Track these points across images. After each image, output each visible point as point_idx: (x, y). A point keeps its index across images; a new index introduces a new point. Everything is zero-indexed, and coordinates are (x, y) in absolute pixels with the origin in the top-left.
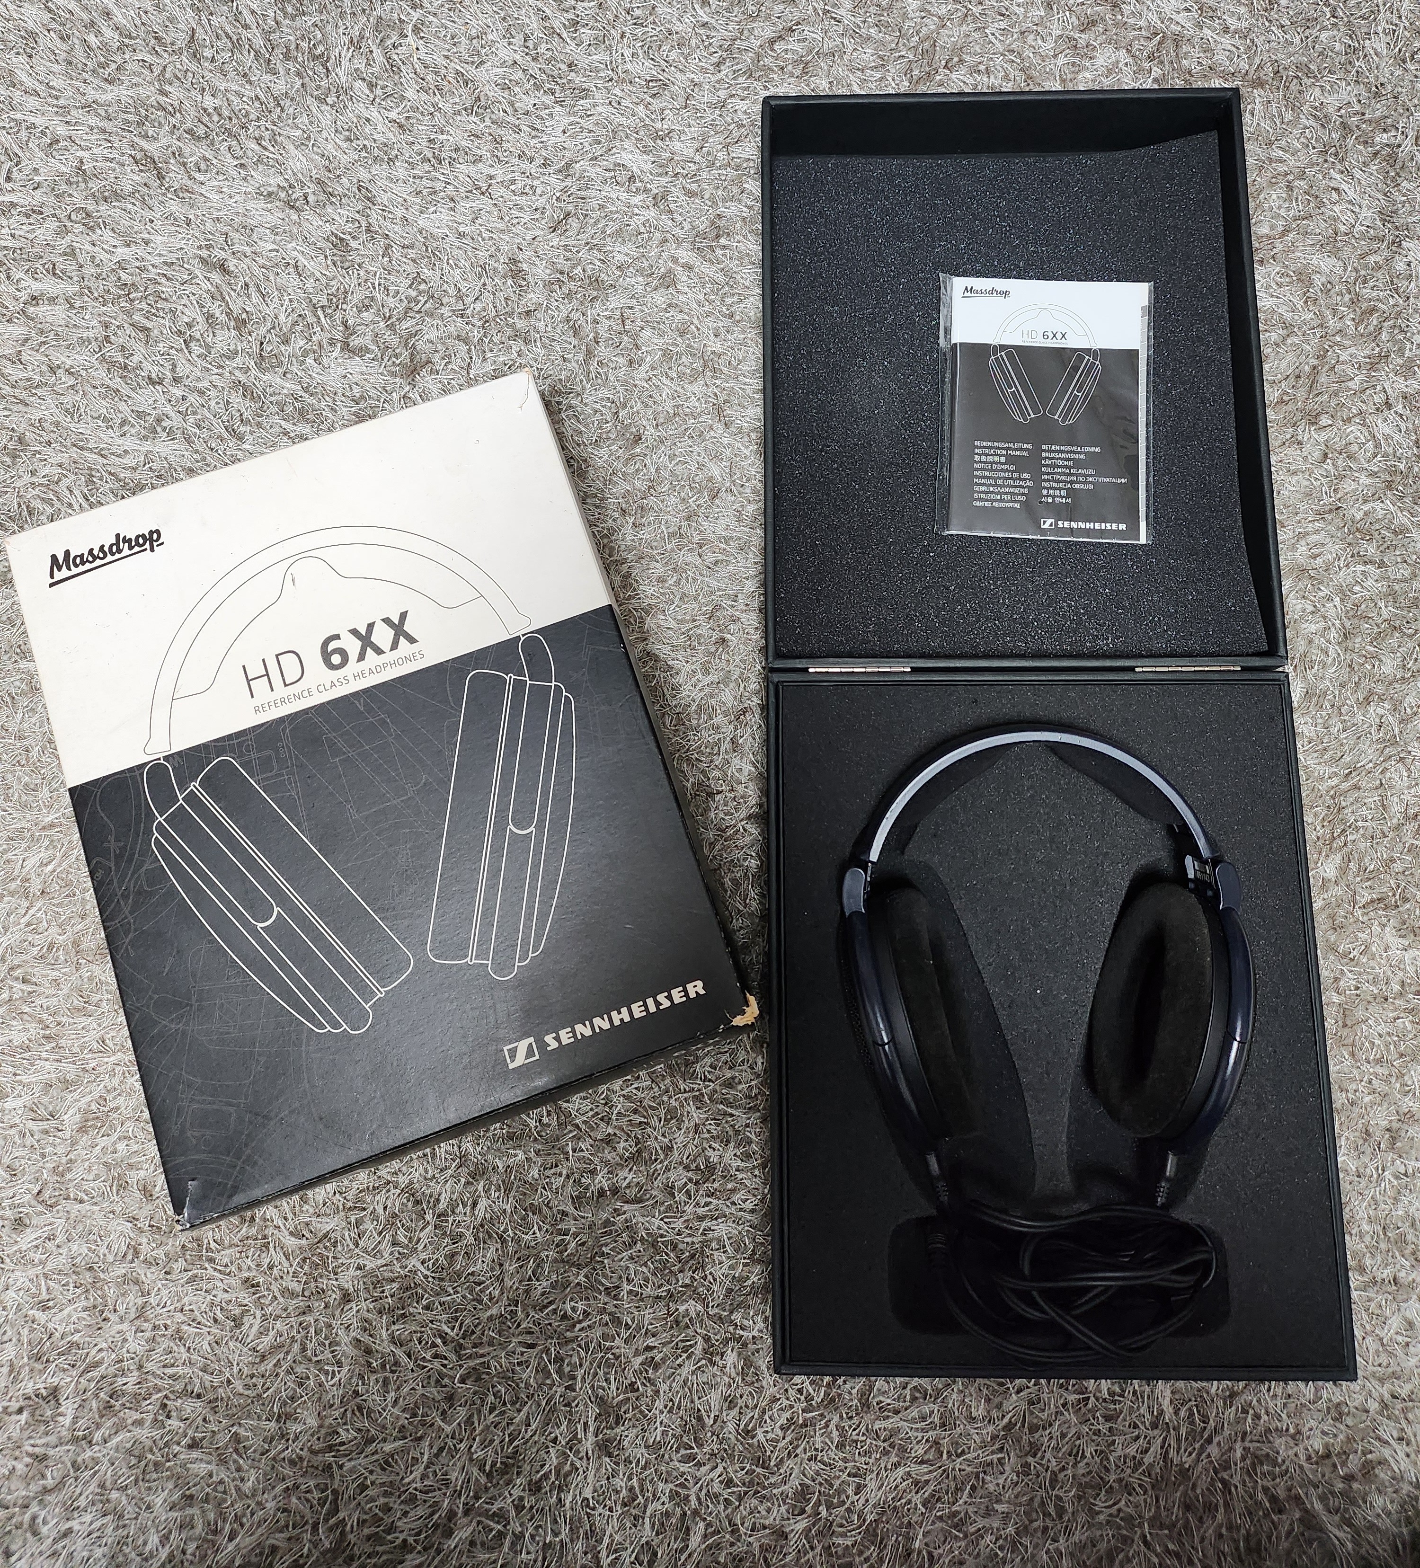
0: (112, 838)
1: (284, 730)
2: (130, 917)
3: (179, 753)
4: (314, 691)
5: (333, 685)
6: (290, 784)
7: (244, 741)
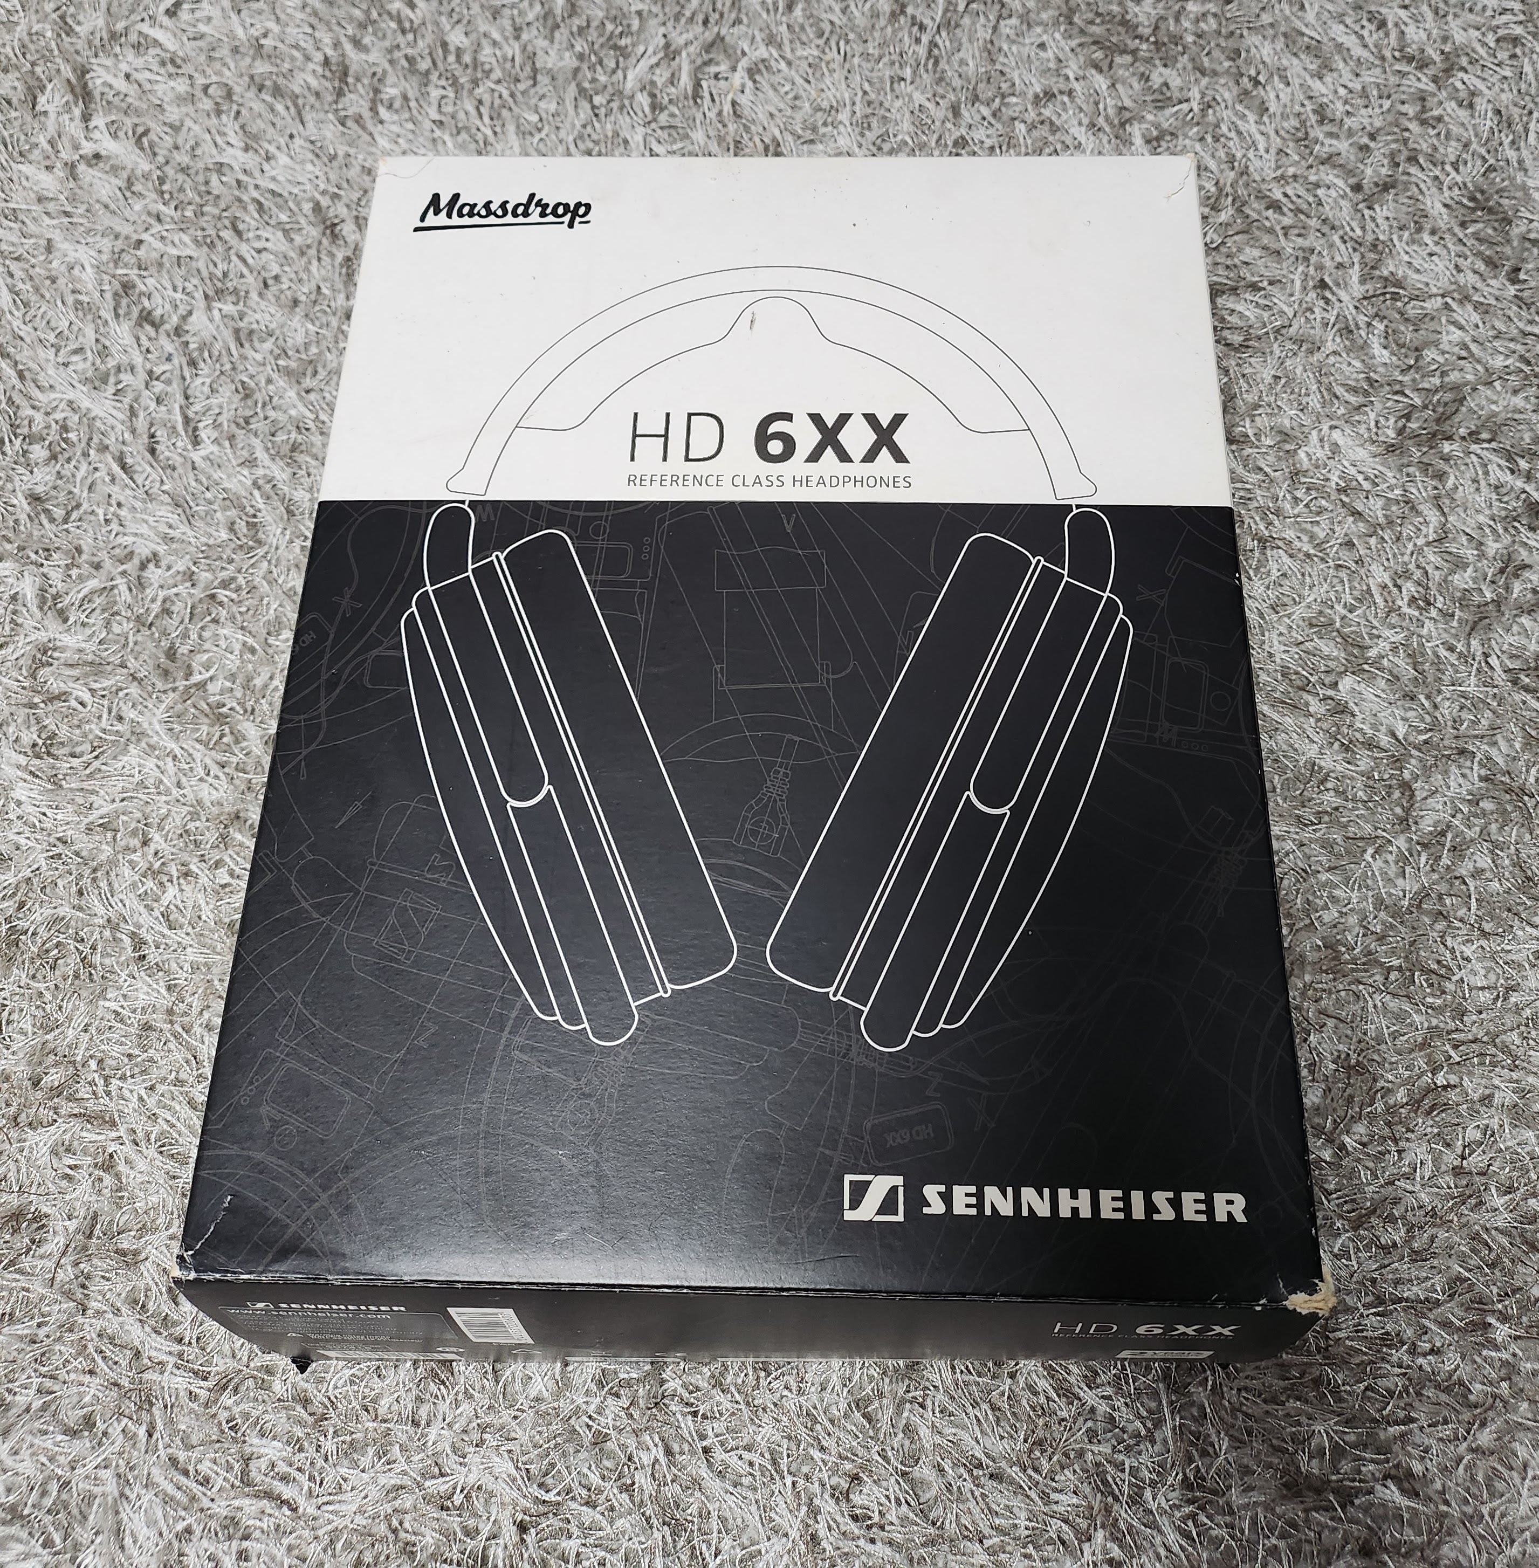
0: (348, 593)
1: (662, 521)
2: (323, 719)
3: (495, 504)
4: (726, 481)
5: (757, 481)
6: (641, 603)
7: (596, 518)
